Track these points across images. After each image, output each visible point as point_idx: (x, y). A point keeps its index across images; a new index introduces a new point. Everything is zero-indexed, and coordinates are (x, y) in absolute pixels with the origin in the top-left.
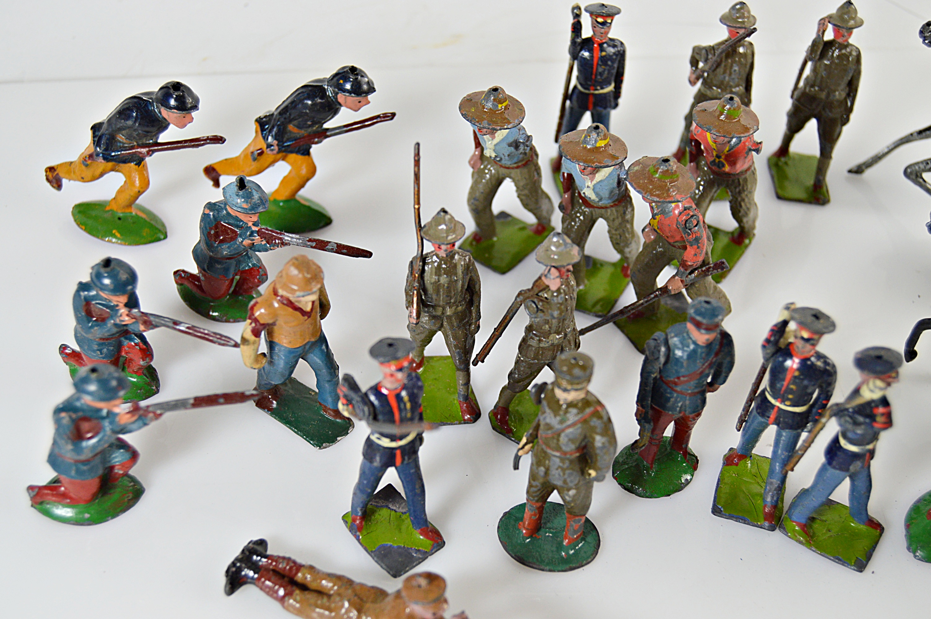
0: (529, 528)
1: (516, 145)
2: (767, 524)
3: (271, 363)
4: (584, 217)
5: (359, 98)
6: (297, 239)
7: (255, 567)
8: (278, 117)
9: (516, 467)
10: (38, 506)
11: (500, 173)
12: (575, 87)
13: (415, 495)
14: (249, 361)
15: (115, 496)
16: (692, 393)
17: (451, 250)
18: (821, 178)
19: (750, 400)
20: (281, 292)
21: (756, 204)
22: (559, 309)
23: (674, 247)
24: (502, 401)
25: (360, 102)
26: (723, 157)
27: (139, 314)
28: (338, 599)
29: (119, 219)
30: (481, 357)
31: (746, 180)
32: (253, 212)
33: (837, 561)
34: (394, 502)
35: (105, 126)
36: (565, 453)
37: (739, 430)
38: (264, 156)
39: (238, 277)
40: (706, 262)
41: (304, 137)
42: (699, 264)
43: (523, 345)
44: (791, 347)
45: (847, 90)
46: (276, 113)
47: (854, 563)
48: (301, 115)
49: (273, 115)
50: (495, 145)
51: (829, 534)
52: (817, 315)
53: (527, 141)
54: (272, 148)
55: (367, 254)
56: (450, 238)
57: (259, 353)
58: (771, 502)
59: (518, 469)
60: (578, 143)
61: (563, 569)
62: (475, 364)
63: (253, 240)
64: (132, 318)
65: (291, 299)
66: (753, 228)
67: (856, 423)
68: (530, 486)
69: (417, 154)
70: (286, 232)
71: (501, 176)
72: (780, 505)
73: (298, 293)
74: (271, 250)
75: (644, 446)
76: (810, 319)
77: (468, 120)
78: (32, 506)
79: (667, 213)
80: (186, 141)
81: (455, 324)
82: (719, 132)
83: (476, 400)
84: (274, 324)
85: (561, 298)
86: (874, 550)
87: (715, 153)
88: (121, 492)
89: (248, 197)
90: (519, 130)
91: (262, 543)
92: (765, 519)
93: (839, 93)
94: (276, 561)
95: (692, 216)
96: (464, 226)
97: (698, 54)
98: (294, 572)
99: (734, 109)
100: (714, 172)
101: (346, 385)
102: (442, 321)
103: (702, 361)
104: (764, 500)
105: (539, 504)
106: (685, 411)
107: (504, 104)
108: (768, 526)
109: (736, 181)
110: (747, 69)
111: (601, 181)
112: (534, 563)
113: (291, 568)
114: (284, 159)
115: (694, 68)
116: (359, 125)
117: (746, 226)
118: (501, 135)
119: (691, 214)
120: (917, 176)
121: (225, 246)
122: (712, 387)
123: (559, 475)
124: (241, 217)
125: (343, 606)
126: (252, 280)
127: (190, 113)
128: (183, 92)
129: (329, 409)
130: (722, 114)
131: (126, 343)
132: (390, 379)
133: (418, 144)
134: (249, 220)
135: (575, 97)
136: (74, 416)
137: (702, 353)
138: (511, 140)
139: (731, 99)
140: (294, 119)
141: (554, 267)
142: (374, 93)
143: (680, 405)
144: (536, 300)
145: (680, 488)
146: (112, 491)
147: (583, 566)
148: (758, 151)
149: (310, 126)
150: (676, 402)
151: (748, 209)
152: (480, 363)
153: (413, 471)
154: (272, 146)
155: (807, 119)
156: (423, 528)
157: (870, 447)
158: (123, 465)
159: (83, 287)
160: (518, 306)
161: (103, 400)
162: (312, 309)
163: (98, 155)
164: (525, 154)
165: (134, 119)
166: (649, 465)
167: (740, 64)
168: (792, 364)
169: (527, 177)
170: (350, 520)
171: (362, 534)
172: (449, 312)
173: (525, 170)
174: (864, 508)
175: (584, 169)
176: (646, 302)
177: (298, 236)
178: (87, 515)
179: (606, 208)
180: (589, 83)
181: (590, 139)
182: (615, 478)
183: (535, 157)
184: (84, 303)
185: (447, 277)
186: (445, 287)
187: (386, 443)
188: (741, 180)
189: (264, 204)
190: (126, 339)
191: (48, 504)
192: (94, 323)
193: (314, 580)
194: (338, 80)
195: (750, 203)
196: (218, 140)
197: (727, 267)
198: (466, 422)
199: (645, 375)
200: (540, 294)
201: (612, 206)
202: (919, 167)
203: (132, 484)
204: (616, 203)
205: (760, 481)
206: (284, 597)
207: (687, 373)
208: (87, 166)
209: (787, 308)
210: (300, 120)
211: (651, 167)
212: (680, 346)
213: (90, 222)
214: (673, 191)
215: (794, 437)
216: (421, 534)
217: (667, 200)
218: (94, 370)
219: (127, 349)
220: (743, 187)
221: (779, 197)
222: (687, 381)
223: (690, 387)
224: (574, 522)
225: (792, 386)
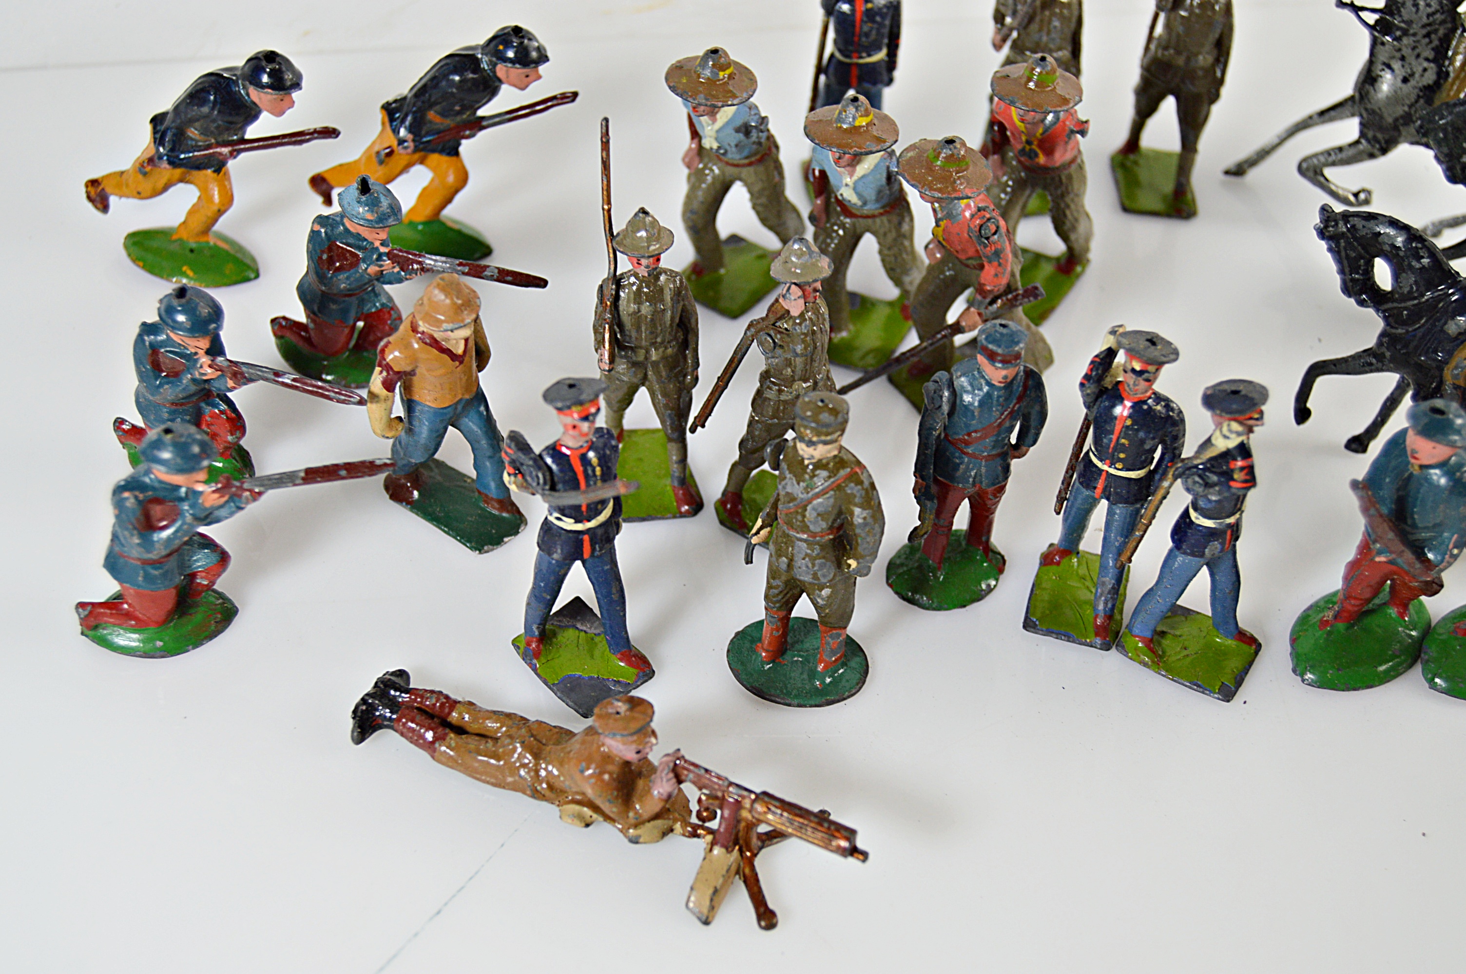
0: (771, 649)
1: (746, 130)
2: (1098, 641)
3: (410, 431)
4: (844, 232)
5: (526, 71)
6: (443, 262)
7: (394, 706)
8: (413, 101)
9: (749, 561)
10: (90, 633)
11: (727, 174)
12: (832, 56)
13: (611, 602)
14: (380, 426)
15: (198, 616)
16: (989, 456)
17: (654, 266)
18: (1183, 180)
19: (1071, 469)
20: (422, 327)
21: (1088, 215)
22: (803, 341)
23: (967, 266)
24: (732, 482)
25: (527, 76)
26: (1035, 143)
27: (226, 364)
28: (508, 741)
29: (192, 251)
30: (701, 421)
31: (1070, 177)
32: (381, 225)
33: (1194, 687)
34: (583, 623)
35: (170, 117)
36: (814, 535)
37: (1058, 513)
38: (395, 157)
39: (361, 324)
40: (1013, 288)
41: (450, 130)
42: (1002, 288)
43: (758, 401)
44: (1120, 387)
45: (1215, 52)
46: (410, 96)
47: (1219, 690)
48: (446, 96)
49: (404, 99)
50: (718, 131)
51: (1185, 653)
52: (1153, 340)
53: (761, 124)
54: (406, 144)
55: (541, 283)
56: (652, 248)
57: (393, 416)
58: (1105, 609)
59: (752, 562)
60: (830, 122)
61: (817, 703)
62: (693, 430)
63: (381, 266)
64: (217, 370)
65: (436, 335)
66: (1087, 250)
67: (1207, 485)
68: (769, 587)
69: (605, 134)
70: (427, 253)
71: (728, 179)
72: (1117, 616)
73: (445, 326)
74: (407, 279)
75: (925, 533)
76: (1143, 344)
77: (677, 94)
78: (82, 634)
79: (954, 217)
80: (284, 136)
81: (664, 374)
82: (1027, 106)
83: (696, 486)
84: (412, 373)
85: (806, 327)
86: (1247, 673)
87: (1024, 138)
88: (205, 612)
89: (374, 204)
90: (750, 108)
91: (402, 674)
92: (1097, 634)
93: (1204, 58)
94: (422, 697)
95: (989, 219)
96: (671, 232)
97: (1003, 5)
98: (447, 710)
99: (1047, 73)
100: (1026, 168)
101: (513, 445)
102: (646, 369)
103: (999, 408)
104: (1095, 608)
105: (782, 614)
106: (981, 482)
107: (728, 72)
108: (1101, 644)
109: (1057, 179)
110: (1073, 25)
111: (863, 177)
112: (778, 696)
113: (442, 704)
114: (422, 162)
115: (999, 26)
116: (527, 111)
117: (1076, 247)
118: (726, 114)
119: (988, 216)
120: (1316, 173)
121: (342, 276)
122: (1018, 450)
123: (807, 567)
124: (365, 233)
125: (515, 749)
126: (381, 327)
127: (290, 94)
128: (280, 64)
129: (492, 499)
130: (1030, 80)
131: (207, 410)
132: (571, 432)
133: (606, 120)
134: (376, 238)
135: (831, 70)
136: (141, 496)
137: (999, 397)
138: (739, 123)
139: (1043, 59)
140: (436, 103)
141: (795, 284)
142: (547, 64)
143: (973, 474)
144: (772, 333)
145: (979, 596)
146: (192, 611)
147: (844, 699)
148: (1083, 133)
149: (459, 113)
150: (968, 469)
151: (1076, 220)
152: (699, 428)
153: (607, 567)
154: (405, 141)
155: (1161, 97)
156: (623, 650)
157: (1231, 520)
158: (207, 571)
159: (147, 329)
160: (749, 342)
161: (180, 471)
162: (465, 351)
163: (160, 158)
164: (760, 144)
165: (211, 105)
166: (935, 565)
167: (1062, 17)
168: (1121, 411)
169: (764, 178)
170: (522, 645)
171: (539, 662)
172: (654, 355)
173: (761, 168)
174: (1232, 615)
175: (840, 158)
176: (931, 345)
177: (444, 259)
178: (159, 644)
179: (873, 216)
180: (851, 48)
181: (846, 116)
182: (890, 585)
183: (774, 150)
184: (150, 352)
185: (651, 305)
186: (648, 320)
187: (568, 524)
188: (1063, 178)
189: (396, 215)
190: (208, 404)
191: (104, 629)
192: (165, 380)
193: (474, 719)
194: (497, 46)
195: (1078, 211)
196: (330, 133)
197: (1042, 294)
198: (682, 515)
199: (924, 432)
200: (777, 324)
201: (881, 214)
202: (1318, 160)
203: (220, 601)
204: (888, 209)
205: (1089, 583)
206: (433, 743)
207: (980, 426)
208: (145, 174)
209: (1113, 332)
210: (444, 104)
211: (931, 151)
212: (969, 388)
213: (150, 257)
214: (961, 184)
215: (1131, 515)
216: (621, 660)
217: (953, 196)
218: (167, 431)
219: (209, 419)
220: (1067, 188)
221: (1126, 209)
222: (980, 438)
223: (985, 447)
224: (831, 637)
225: (1123, 441)
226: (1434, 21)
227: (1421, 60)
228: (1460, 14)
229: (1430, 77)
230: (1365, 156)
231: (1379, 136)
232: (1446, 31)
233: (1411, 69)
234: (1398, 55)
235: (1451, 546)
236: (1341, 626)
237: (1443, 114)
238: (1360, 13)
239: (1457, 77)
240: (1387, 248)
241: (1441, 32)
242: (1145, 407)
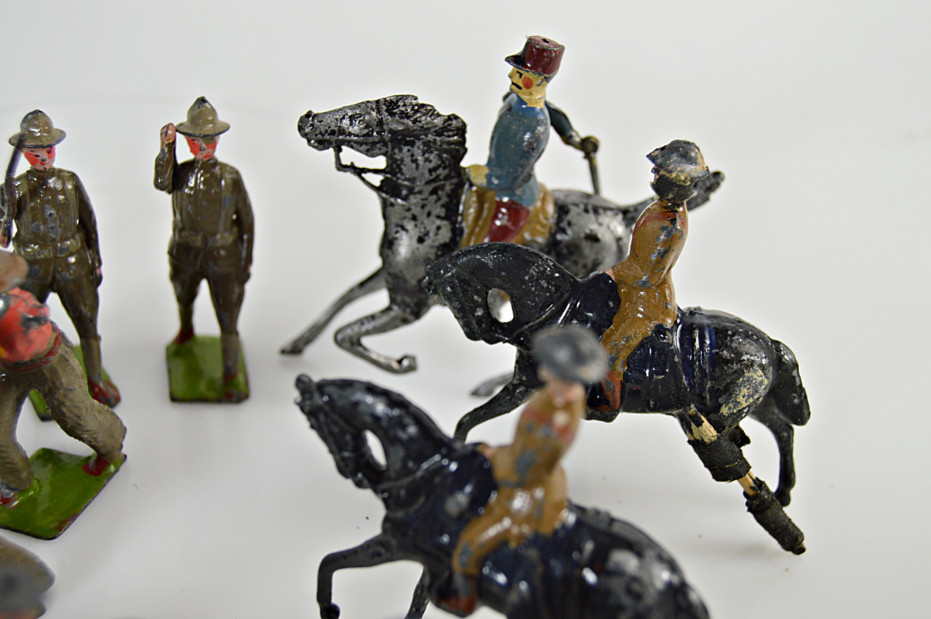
45: (235, 229)
93: (222, 237)
120: (352, 344)
155: (196, 282)
202: (354, 331)
221: (174, 399)
226: (438, 176)
227: (433, 218)
228: (464, 169)
229: (445, 235)
230: (398, 322)
231: (408, 300)
232: (452, 187)
233: (425, 228)
234: (409, 215)
237: (448, 267)
238: (363, 175)
239: (472, 233)
240: (368, 419)
241: (448, 188)
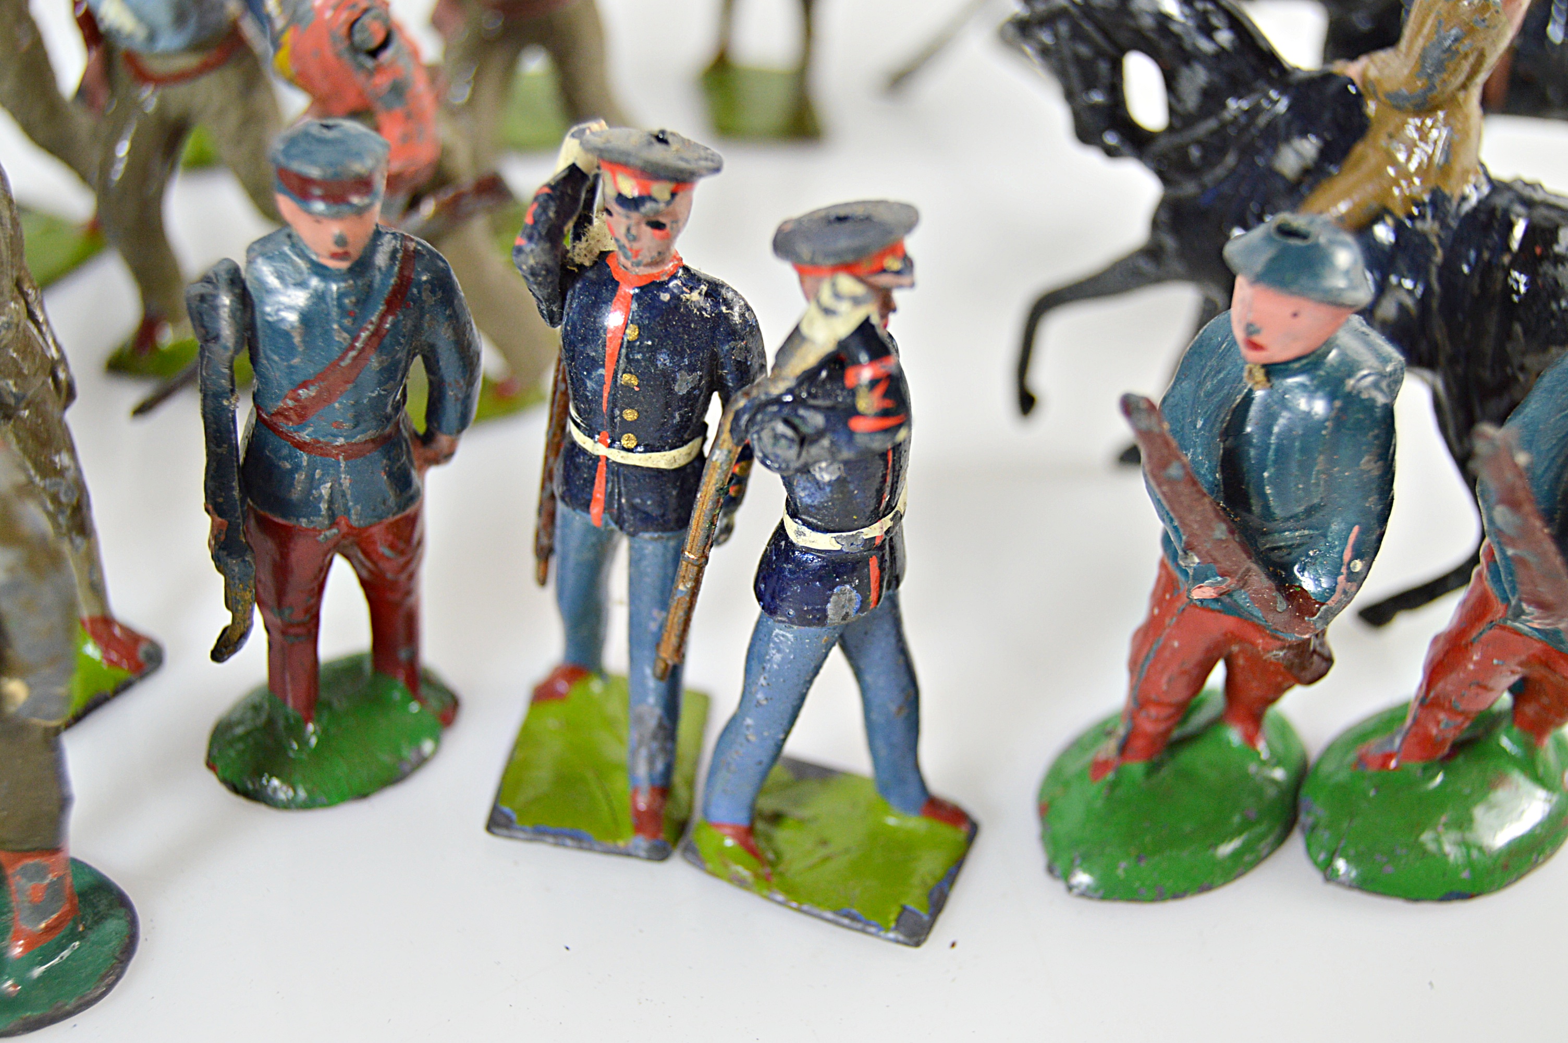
2: (642, 843)
16: (350, 445)
33: (846, 921)
37: (544, 584)
42: (424, 170)
44: (610, 261)
47: (898, 921)
51: (823, 852)
52: (661, 137)
58: (650, 775)
72: (681, 791)
79: (302, 18)
86: (953, 884)
92: (639, 828)
104: (631, 772)
106: (347, 511)
108: (648, 849)
122: (432, 440)
137: (341, 295)
143: (325, 490)
145: (397, 775)
150: (312, 483)
157: (875, 531)
166: (299, 715)
174: (912, 767)
182: (215, 770)
207: (311, 370)
209: (580, 132)
222: (318, 400)
223: (338, 425)
224: (24, 873)
225: (626, 377)
235: (1347, 555)
236: (1136, 768)
242: (665, 297)
